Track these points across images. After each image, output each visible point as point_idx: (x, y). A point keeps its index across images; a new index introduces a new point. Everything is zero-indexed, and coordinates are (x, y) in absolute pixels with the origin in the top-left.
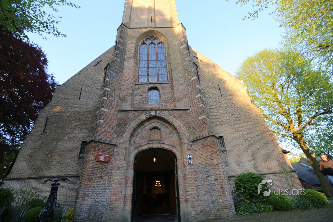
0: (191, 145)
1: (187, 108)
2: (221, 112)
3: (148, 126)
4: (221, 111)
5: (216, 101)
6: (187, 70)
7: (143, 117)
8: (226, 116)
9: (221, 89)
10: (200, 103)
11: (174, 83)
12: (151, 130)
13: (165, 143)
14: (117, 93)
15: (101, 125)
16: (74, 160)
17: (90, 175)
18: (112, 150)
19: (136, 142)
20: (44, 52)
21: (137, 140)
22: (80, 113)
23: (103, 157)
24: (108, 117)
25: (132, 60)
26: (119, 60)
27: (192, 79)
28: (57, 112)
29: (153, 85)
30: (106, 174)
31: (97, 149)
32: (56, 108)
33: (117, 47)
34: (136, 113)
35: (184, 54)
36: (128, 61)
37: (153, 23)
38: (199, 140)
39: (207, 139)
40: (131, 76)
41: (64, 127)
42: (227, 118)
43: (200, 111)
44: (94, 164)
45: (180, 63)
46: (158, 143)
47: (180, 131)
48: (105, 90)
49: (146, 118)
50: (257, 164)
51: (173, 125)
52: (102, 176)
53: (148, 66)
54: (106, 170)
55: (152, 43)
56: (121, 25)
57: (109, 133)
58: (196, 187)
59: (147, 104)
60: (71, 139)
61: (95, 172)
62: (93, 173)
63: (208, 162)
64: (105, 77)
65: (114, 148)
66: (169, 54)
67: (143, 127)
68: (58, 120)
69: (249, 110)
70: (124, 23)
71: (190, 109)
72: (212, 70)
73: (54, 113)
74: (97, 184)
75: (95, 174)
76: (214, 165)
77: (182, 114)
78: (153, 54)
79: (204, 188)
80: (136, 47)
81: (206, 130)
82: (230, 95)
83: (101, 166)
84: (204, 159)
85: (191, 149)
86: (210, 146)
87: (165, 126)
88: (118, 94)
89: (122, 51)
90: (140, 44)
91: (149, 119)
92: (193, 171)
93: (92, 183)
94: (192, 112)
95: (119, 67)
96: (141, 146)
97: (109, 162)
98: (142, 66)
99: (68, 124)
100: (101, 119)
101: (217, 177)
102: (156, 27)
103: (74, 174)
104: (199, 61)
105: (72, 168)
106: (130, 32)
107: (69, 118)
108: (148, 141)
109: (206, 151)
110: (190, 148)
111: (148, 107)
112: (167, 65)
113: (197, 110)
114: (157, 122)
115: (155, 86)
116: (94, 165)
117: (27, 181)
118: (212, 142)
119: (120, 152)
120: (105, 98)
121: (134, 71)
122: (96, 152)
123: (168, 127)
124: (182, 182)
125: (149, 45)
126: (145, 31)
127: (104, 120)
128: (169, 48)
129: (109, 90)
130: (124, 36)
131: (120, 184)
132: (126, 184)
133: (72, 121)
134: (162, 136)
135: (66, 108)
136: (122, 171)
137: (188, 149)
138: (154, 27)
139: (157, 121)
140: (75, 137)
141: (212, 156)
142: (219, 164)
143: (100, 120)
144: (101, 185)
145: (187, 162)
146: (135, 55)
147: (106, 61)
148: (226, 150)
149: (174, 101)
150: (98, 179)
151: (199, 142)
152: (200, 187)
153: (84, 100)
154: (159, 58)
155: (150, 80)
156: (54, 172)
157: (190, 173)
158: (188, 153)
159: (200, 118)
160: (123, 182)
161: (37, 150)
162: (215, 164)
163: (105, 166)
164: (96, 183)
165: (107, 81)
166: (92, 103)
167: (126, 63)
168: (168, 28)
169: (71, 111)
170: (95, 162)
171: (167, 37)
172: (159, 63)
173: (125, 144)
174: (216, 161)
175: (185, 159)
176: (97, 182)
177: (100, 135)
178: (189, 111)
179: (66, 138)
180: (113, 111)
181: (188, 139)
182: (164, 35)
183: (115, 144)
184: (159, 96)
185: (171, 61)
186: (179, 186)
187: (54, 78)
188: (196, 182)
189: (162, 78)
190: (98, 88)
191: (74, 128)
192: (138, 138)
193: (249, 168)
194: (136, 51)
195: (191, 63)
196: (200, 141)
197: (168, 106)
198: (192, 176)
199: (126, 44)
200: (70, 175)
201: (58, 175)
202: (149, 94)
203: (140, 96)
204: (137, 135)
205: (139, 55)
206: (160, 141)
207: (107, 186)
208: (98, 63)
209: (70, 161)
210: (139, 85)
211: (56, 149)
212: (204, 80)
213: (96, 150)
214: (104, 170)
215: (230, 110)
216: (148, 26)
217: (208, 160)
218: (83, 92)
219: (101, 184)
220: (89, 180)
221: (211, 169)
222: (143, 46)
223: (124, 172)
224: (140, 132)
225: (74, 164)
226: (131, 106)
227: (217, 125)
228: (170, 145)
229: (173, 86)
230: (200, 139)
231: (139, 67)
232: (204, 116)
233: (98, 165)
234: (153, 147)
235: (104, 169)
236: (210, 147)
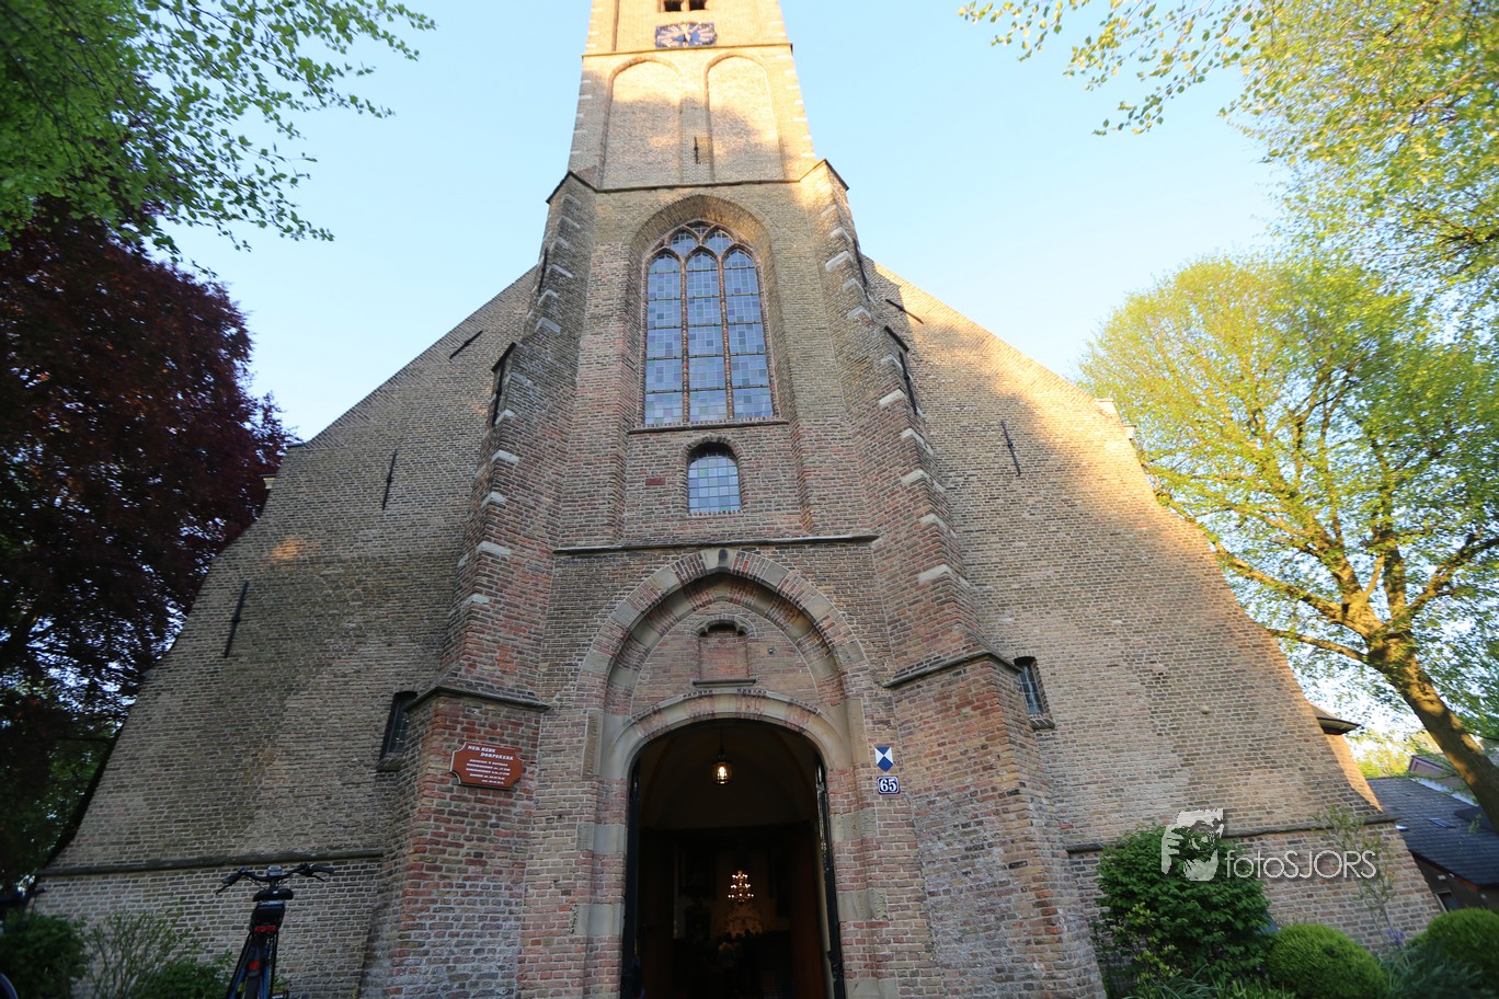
0: (888, 703)
1: (866, 532)
2: (1020, 550)
3: (691, 616)
4: (1022, 543)
5: (994, 498)
6: (861, 361)
7: (667, 577)
8: (1044, 563)
9: (1014, 443)
10: (923, 510)
11: (804, 424)
12: (703, 634)
13: (768, 694)
14: (549, 475)
15: (481, 620)
16: (356, 778)
17: (431, 850)
18: (530, 732)
19: (635, 693)
20: (237, 302)
21: (639, 682)
22: (387, 564)
23: (487, 763)
24: (510, 583)
25: (615, 327)
26: (557, 329)
27: (884, 402)
28: (288, 563)
29: (708, 434)
30: (504, 842)
31: (459, 727)
32: (281, 542)
33: (548, 271)
34: (635, 563)
35: (841, 293)
36: (597, 330)
37: (704, 167)
38: (922, 676)
39: (960, 673)
40: (612, 395)
41: (315, 628)
42: (1049, 573)
43: (922, 544)
44: (448, 795)
45: (828, 331)
46: (736, 695)
47: (837, 640)
48: (498, 459)
49: (682, 582)
50: (1202, 789)
51: (803, 613)
52: (481, 855)
53: (686, 352)
54: (502, 823)
55: (700, 250)
56: (567, 177)
57: (515, 655)
58: (921, 899)
59: (683, 519)
60: (346, 683)
61: (451, 833)
62: (442, 840)
63: (969, 780)
64: (497, 402)
65: (537, 722)
66: (775, 297)
67: (666, 622)
68: (290, 601)
69: (1151, 534)
70: (580, 172)
71: (875, 538)
72: (972, 357)
73: (272, 568)
74: (460, 890)
75: (451, 845)
76: (1001, 796)
77: (845, 559)
78: (707, 299)
79: (955, 905)
80: (633, 270)
81: (957, 630)
82: (1059, 470)
83: (478, 805)
84: (951, 767)
85: (887, 723)
86: (977, 704)
87: (767, 616)
88: (554, 477)
89: (572, 287)
90: (648, 255)
91: (695, 586)
92: (900, 826)
93: (437, 885)
94: (889, 551)
95: (558, 360)
96: (658, 712)
97: (516, 786)
98: (661, 353)
99: (333, 616)
100: (480, 592)
101: (1015, 853)
102: (717, 181)
103: (356, 846)
104: (911, 319)
105: (348, 816)
106: (603, 207)
107: (338, 587)
108: (691, 686)
109: (956, 728)
110: (883, 715)
111: (689, 531)
112: (770, 344)
113: (909, 542)
114: (731, 600)
115: (719, 438)
116: (448, 800)
117: (147, 878)
118: (984, 685)
119: (565, 740)
120: (496, 496)
121: (622, 374)
122: (456, 743)
123: (781, 620)
124: (854, 880)
125: (688, 259)
126: (670, 201)
127: (491, 594)
128: (778, 269)
129: (514, 459)
130: (578, 226)
131: (565, 893)
132: (594, 888)
133: (352, 604)
134: (753, 661)
135: (327, 546)
136: (573, 827)
137: (875, 723)
138: (708, 182)
139: (729, 595)
140: (363, 675)
141: (990, 753)
142: (1022, 789)
143: (475, 597)
144: (480, 894)
145: (874, 781)
146: (628, 303)
147: (502, 333)
148: (1054, 721)
149: (804, 502)
150: (463, 866)
151: (925, 687)
152: (938, 903)
153: (405, 509)
154: (732, 312)
155: (694, 411)
156: (268, 834)
157: (886, 833)
158: (878, 742)
159: (924, 577)
160: (579, 883)
161: (194, 734)
162: (1005, 787)
163: (496, 807)
164: (454, 889)
165: (506, 420)
166: (438, 521)
167: (586, 340)
168: (769, 186)
169: (346, 556)
170: (451, 790)
171: (764, 223)
172: (734, 335)
173: (586, 701)
174: (1006, 776)
175: (863, 766)
176: (460, 882)
177: (473, 665)
178: (874, 545)
179: (325, 677)
180: (531, 556)
181: (873, 673)
182: (751, 215)
183: (540, 703)
184: (735, 480)
185: (787, 328)
186: (840, 898)
187: (275, 416)
188: (916, 876)
189: (748, 400)
190: (464, 454)
191: (358, 632)
192: (644, 675)
193: (1168, 806)
194: (631, 289)
195: (877, 331)
196: (929, 684)
197: (780, 526)
198: (897, 847)
199: (586, 258)
200: (337, 848)
201: (282, 849)
202: (692, 474)
203: (651, 482)
204: (642, 660)
205: (642, 304)
206: (743, 686)
207: (507, 899)
208: (467, 343)
209: (339, 783)
210: (647, 435)
211: (280, 728)
212: (936, 404)
213: (458, 731)
214: (492, 826)
215: (1061, 535)
216: (682, 179)
217: (969, 770)
218: (400, 473)
219: (479, 890)
220: (424, 871)
221: (987, 814)
222: (661, 264)
223: (584, 832)
224: (653, 645)
225: (359, 797)
226: (611, 532)
227: (1003, 606)
228: (790, 704)
229: (796, 437)
230: (930, 673)
231: (645, 355)
232: (944, 568)
233: (465, 800)
234: (713, 714)
235: (493, 821)
236: (975, 708)
